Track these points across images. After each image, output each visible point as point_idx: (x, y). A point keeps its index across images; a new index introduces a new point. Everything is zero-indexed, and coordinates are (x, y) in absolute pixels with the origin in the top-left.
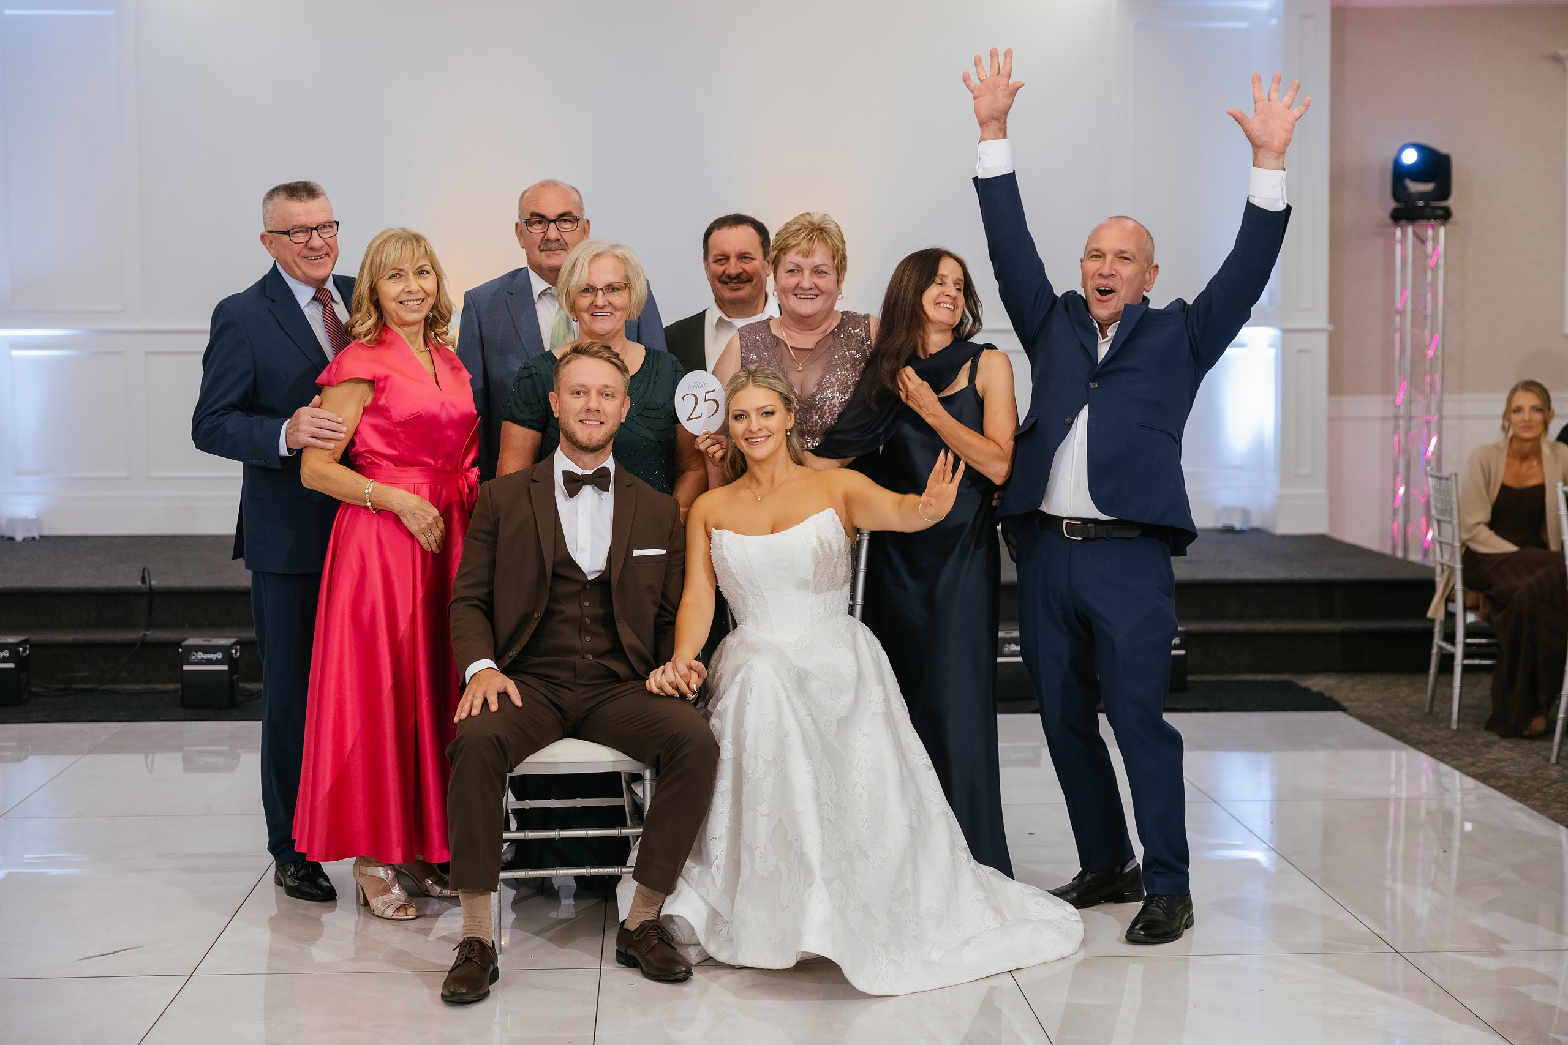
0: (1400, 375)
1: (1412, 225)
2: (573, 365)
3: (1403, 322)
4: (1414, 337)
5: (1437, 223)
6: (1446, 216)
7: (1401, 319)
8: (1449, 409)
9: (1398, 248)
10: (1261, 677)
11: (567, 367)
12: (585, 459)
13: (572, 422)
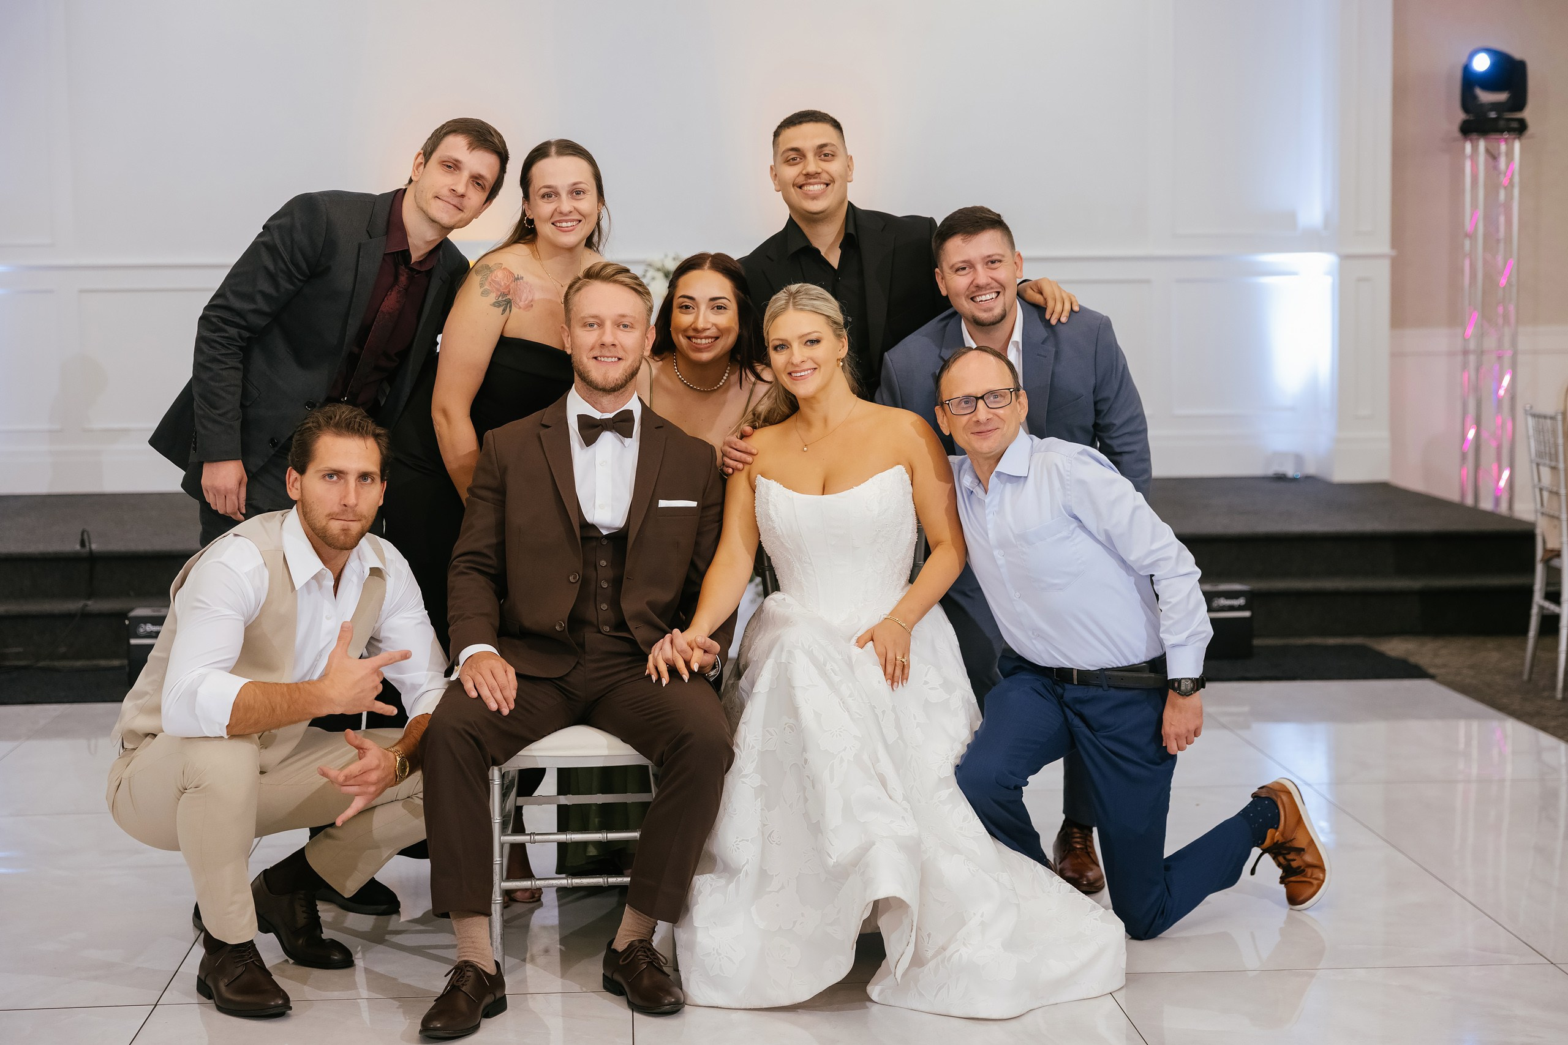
0: (1470, 305)
1: (1485, 139)
2: (583, 291)
3: (1473, 246)
4: (1485, 262)
5: (1513, 136)
6: (1521, 128)
7: (1471, 244)
8: (1523, 343)
9: (1468, 165)
10: (1332, 641)
11: (578, 294)
12: (604, 401)
13: (585, 360)
